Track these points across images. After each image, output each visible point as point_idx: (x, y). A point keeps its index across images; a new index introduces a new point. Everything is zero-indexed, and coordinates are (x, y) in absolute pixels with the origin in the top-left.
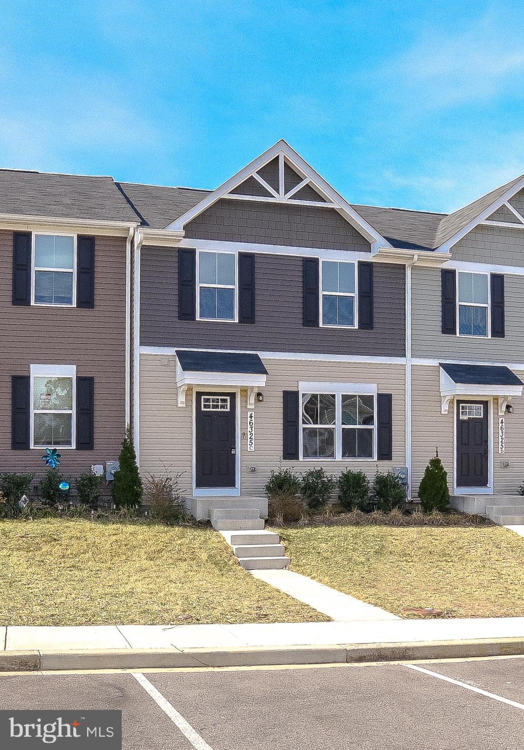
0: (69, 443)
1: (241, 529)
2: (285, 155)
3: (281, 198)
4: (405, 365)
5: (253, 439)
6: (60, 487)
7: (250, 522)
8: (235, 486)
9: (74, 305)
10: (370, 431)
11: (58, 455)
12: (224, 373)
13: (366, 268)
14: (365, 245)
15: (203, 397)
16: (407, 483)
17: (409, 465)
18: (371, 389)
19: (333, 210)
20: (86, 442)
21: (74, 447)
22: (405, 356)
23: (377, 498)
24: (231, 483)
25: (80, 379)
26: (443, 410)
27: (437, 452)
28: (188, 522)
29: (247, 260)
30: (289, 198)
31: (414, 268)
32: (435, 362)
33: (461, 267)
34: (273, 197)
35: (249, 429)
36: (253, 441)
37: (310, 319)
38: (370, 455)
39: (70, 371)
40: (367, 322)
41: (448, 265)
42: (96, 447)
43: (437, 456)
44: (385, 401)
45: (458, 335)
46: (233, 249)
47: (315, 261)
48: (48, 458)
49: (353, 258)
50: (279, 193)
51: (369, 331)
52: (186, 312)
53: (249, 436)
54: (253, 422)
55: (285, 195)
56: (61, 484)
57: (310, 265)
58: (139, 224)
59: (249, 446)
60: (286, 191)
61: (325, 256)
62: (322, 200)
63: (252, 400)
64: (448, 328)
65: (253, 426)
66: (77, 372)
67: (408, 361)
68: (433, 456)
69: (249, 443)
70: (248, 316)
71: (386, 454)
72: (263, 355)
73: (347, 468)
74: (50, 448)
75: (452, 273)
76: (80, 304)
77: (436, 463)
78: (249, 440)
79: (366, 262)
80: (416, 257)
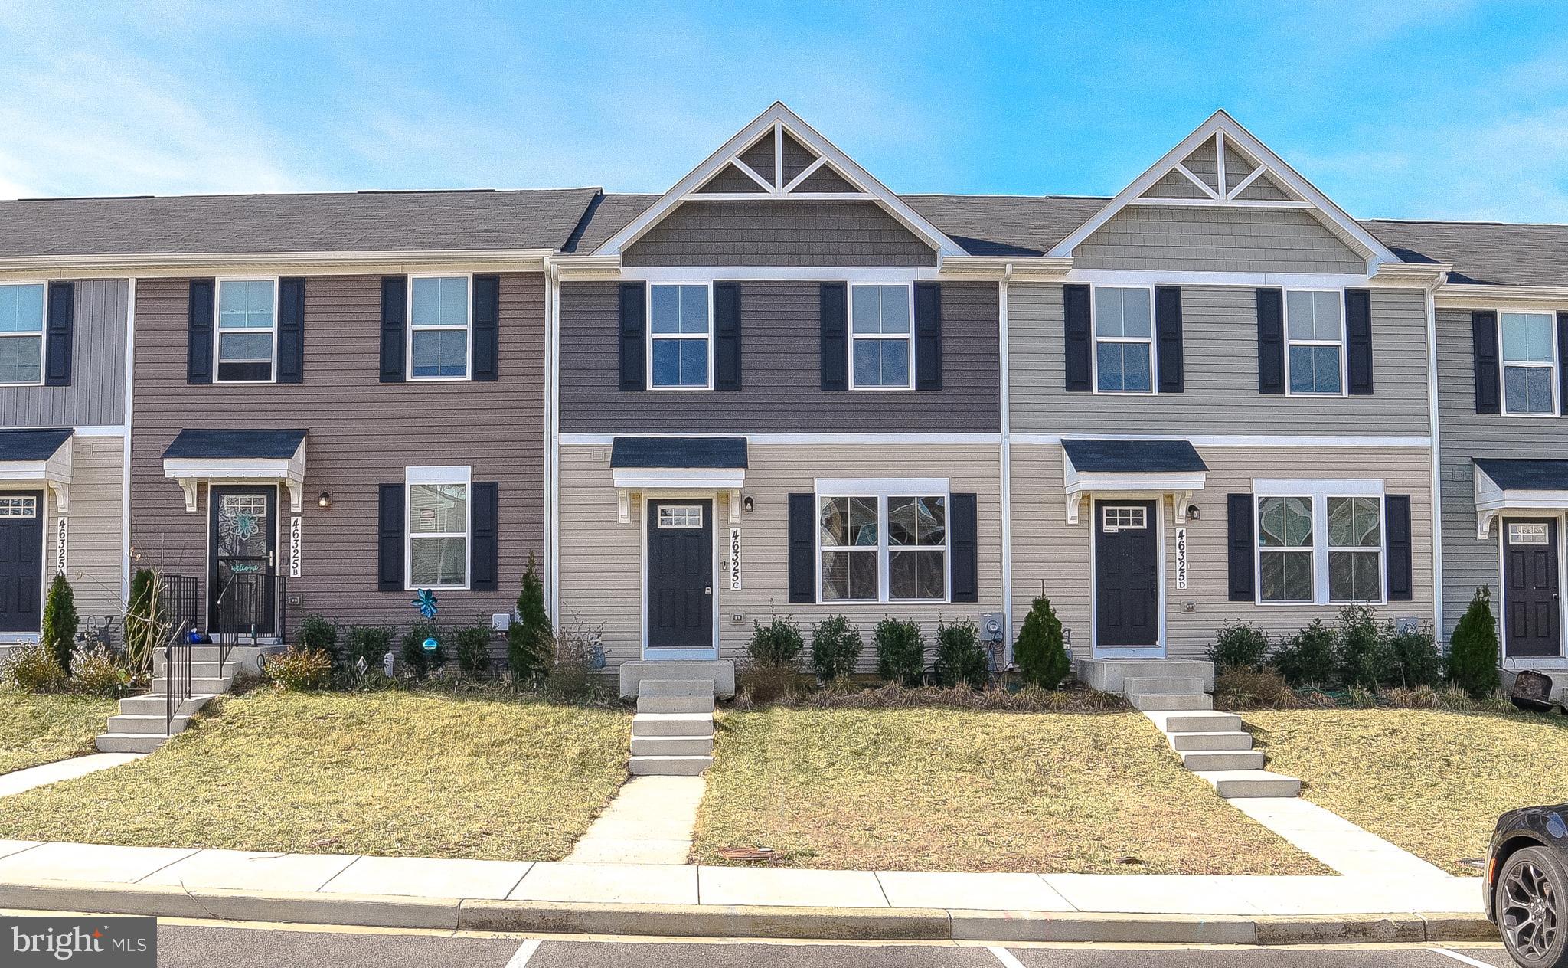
0: (461, 581)
1: (675, 711)
2: (784, 125)
3: (779, 192)
4: (1000, 445)
5: (740, 571)
6: (424, 645)
7: (690, 702)
8: (712, 645)
9: (469, 377)
10: (939, 556)
11: (434, 599)
12: (673, 470)
13: (927, 293)
14: (927, 255)
15: (660, 508)
16: (1003, 640)
17: (1007, 610)
18: (940, 488)
19: (870, 205)
20: (485, 579)
21: (468, 586)
22: (998, 430)
23: (944, 665)
24: (706, 640)
25: (475, 486)
26: (1069, 518)
27: (1043, 587)
28: (603, 700)
29: (727, 292)
30: (791, 192)
31: (1011, 286)
32: (1054, 439)
33: (1098, 279)
34: (766, 192)
35: (733, 555)
36: (739, 575)
37: (833, 378)
38: (939, 594)
39: (462, 475)
40: (930, 377)
41: (1075, 277)
42: (500, 586)
43: (1043, 595)
44: (965, 506)
45: (1095, 391)
46: (704, 276)
47: (842, 286)
48: (420, 604)
49: (905, 277)
50: (775, 187)
51: (935, 392)
52: (631, 379)
53: (732, 567)
54: (739, 544)
55: (783, 187)
56: (426, 642)
57: (834, 293)
58: (559, 251)
59: (732, 582)
60: (786, 181)
61: (856, 277)
62: (850, 188)
63: (736, 510)
64: (1077, 379)
65: (739, 550)
66: (473, 475)
67: (1005, 439)
68: (1037, 594)
69: (732, 577)
70: (729, 378)
71: (966, 591)
72: (754, 439)
73: (886, 615)
74: (423, 589)
75: (1084, 289)
76: (477, 375)
77: (1041, 605)
78: (732, 572)
79: (927, 282)
80: (1009, 268)
